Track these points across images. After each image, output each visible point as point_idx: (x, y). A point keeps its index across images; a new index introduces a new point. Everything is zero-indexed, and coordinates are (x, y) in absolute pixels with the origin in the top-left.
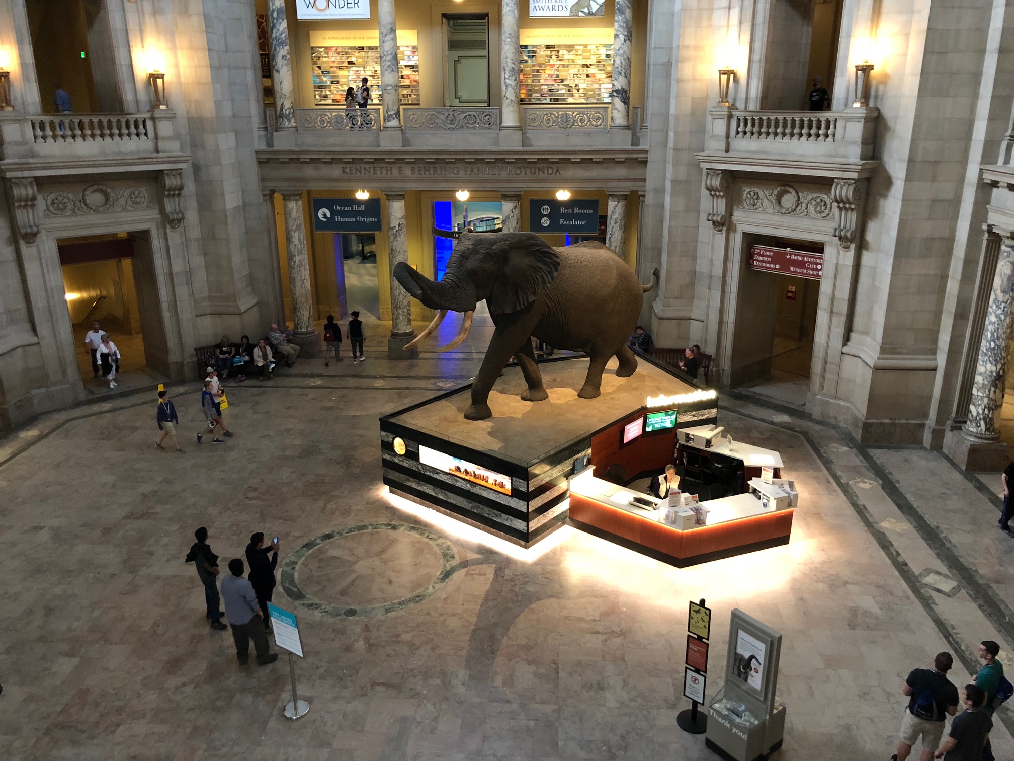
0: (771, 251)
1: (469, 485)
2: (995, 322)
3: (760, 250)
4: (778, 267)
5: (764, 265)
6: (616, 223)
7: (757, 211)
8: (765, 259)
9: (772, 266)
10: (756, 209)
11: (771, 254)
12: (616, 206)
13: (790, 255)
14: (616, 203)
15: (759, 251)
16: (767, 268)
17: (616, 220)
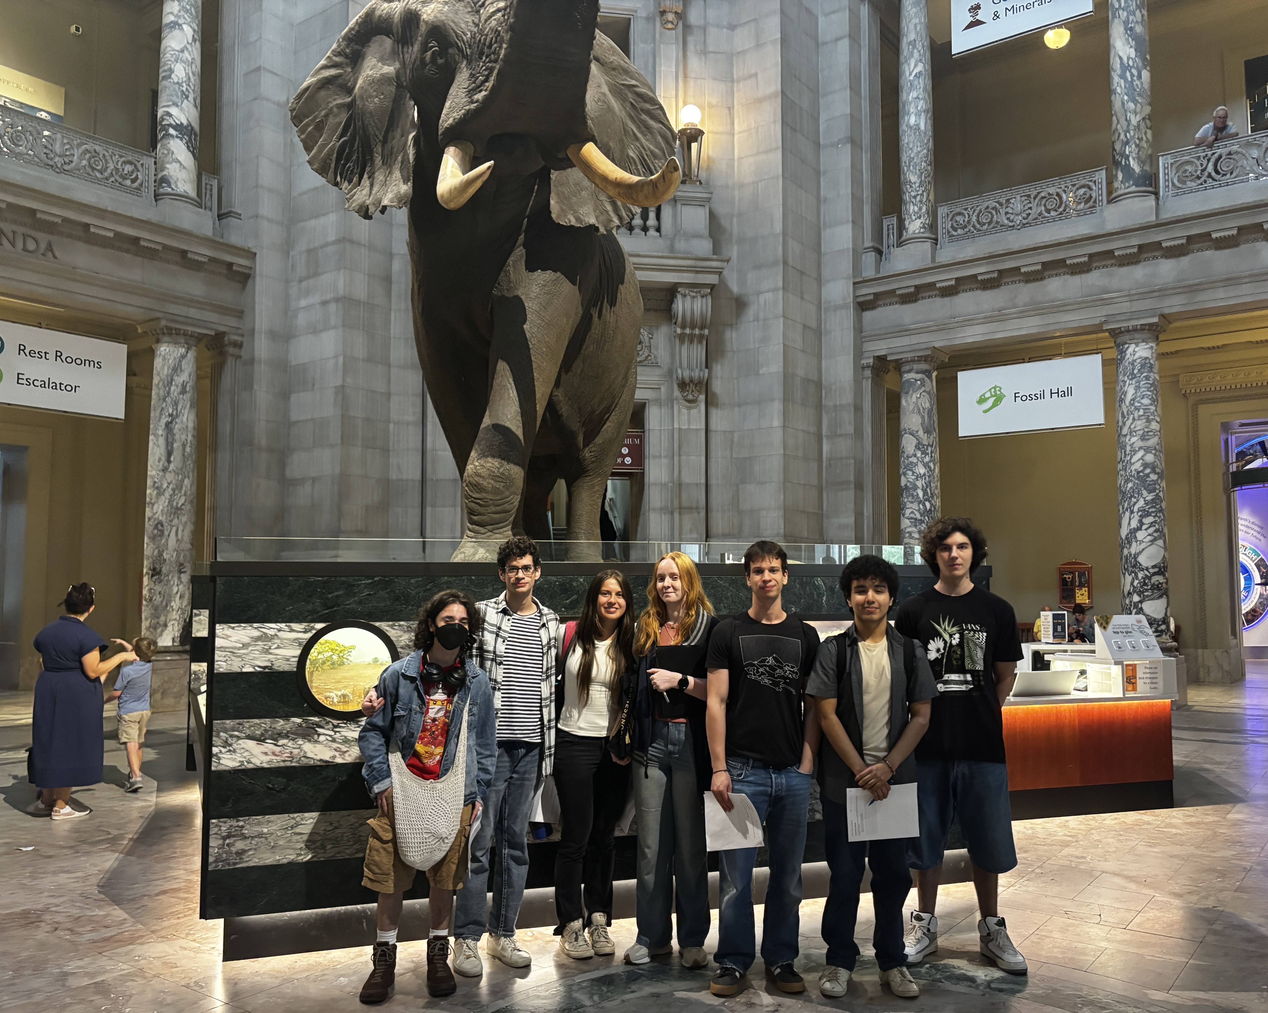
2: (924, 474)
6: (183, 391)
12: (183, 357)
14: (182, 351)
17: (184, 386)
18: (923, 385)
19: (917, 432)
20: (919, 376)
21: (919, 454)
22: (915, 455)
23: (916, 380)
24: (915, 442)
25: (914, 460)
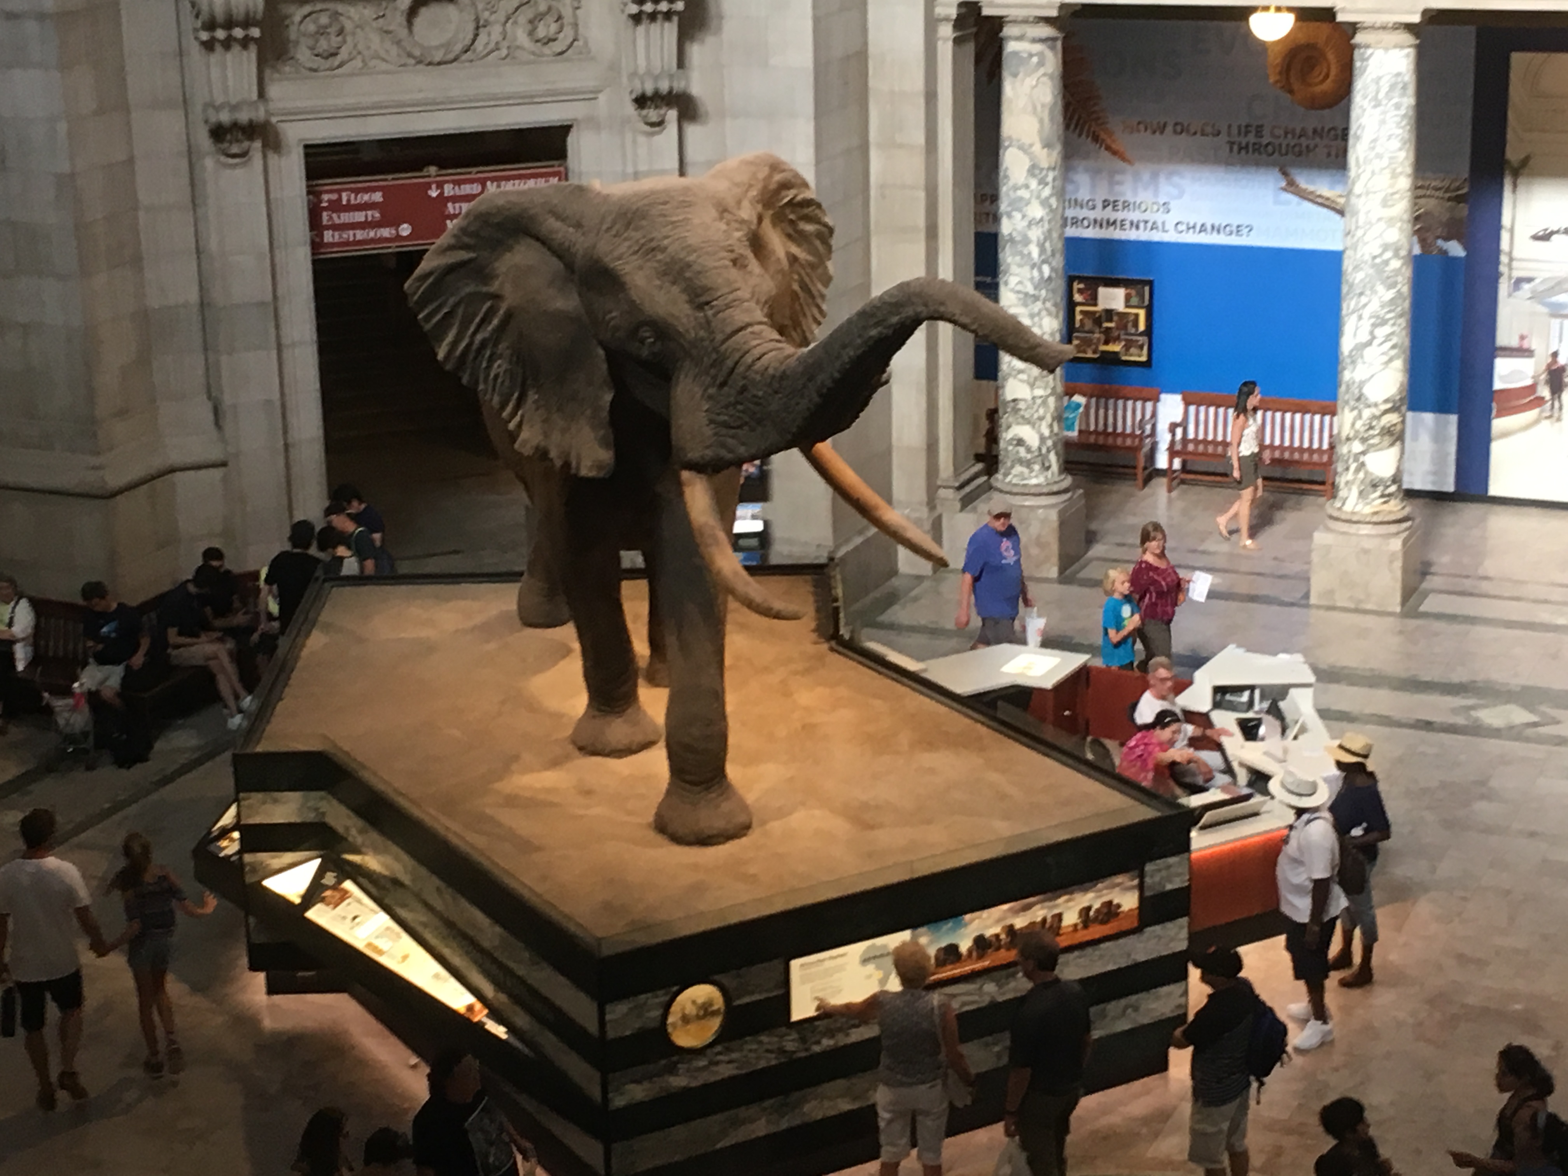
0: (373, 190)
1: (990, 988)
3: (339, 192)
4: (405, 230)
5: (360, 235)
7: (340, 71)
8: (359, 217)
9: (386, 232)
10: (340, 66)
11: (378, 197)
13: (440, 186)
15: (334, 197)
16: (372, 241)
18: (1041, 64)
19: (1031, 145)
20: (1038, 47)
21: (1034, 184)
22: (1027, 186)
23: (1031, 55)
24: (1026, 163)
25: (1023, 193)
